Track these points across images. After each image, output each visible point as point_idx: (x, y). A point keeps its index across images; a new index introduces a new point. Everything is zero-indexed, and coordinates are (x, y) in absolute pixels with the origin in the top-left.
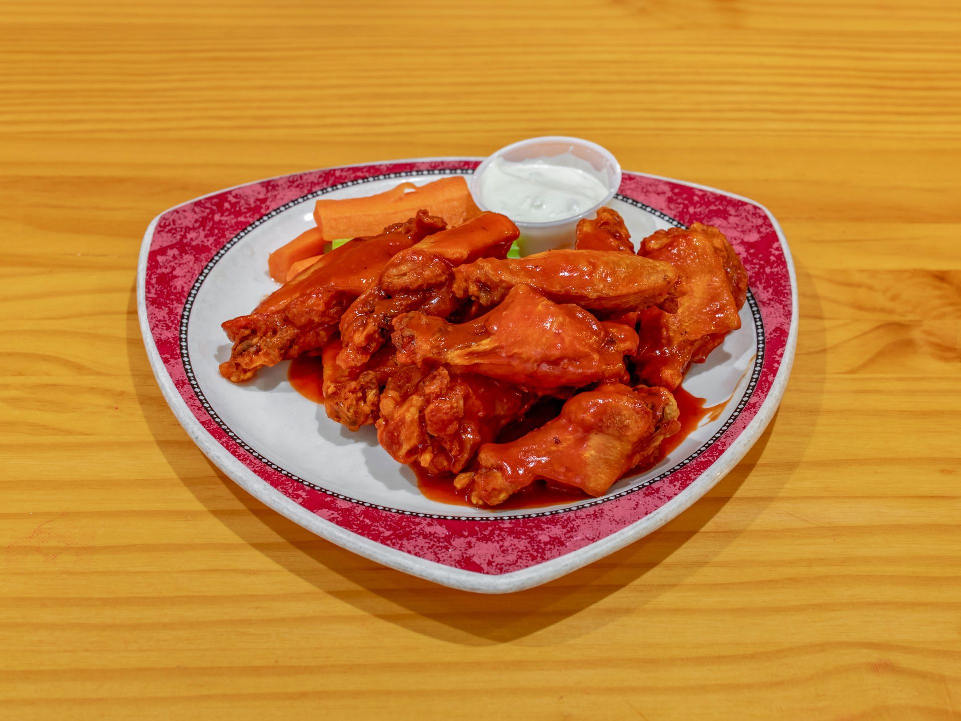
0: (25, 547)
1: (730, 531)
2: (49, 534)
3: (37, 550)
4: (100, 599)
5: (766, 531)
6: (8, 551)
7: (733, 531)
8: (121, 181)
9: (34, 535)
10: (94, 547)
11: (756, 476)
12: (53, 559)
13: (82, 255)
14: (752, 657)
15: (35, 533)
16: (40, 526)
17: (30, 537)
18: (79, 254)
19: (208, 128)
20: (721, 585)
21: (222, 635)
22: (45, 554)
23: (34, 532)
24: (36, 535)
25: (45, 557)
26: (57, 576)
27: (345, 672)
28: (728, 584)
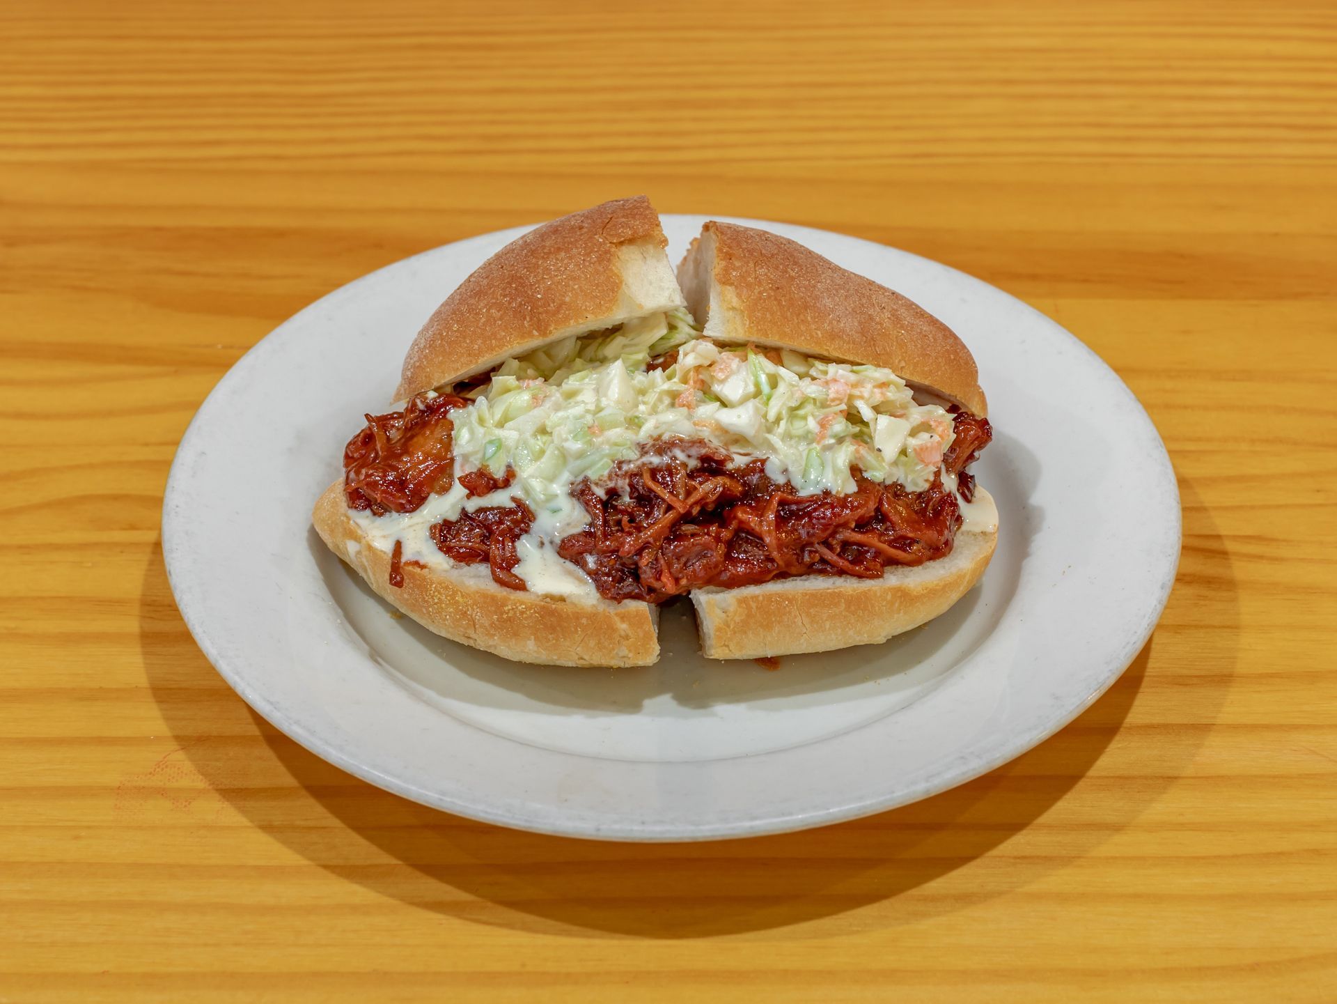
0: (144, 787)
1: (1219, 777)
2: (179, 768)
3: (162, 792)
4: (257, 868)
5: (1274, 777)
6: (118, 794)
7: (1223, 777)
8: (280, 234)
9: (157, 770)
10: (246, 789)
11: (1259, 692)
12: (185, 806)
13: (224, 347)
14: (1254, 968)
15: (159, 767)
16: (165, 758)
17: (150, 773)
18: (220, 346)
19: (411, 153)
20: (1203, 858)
21: (441, 924)
22: (174, 799)
23: (156, 765)
24: (159, 770)
25: (173, 803)
26: (192, 833)
27: (627, 982)
28: (1215, 857)
